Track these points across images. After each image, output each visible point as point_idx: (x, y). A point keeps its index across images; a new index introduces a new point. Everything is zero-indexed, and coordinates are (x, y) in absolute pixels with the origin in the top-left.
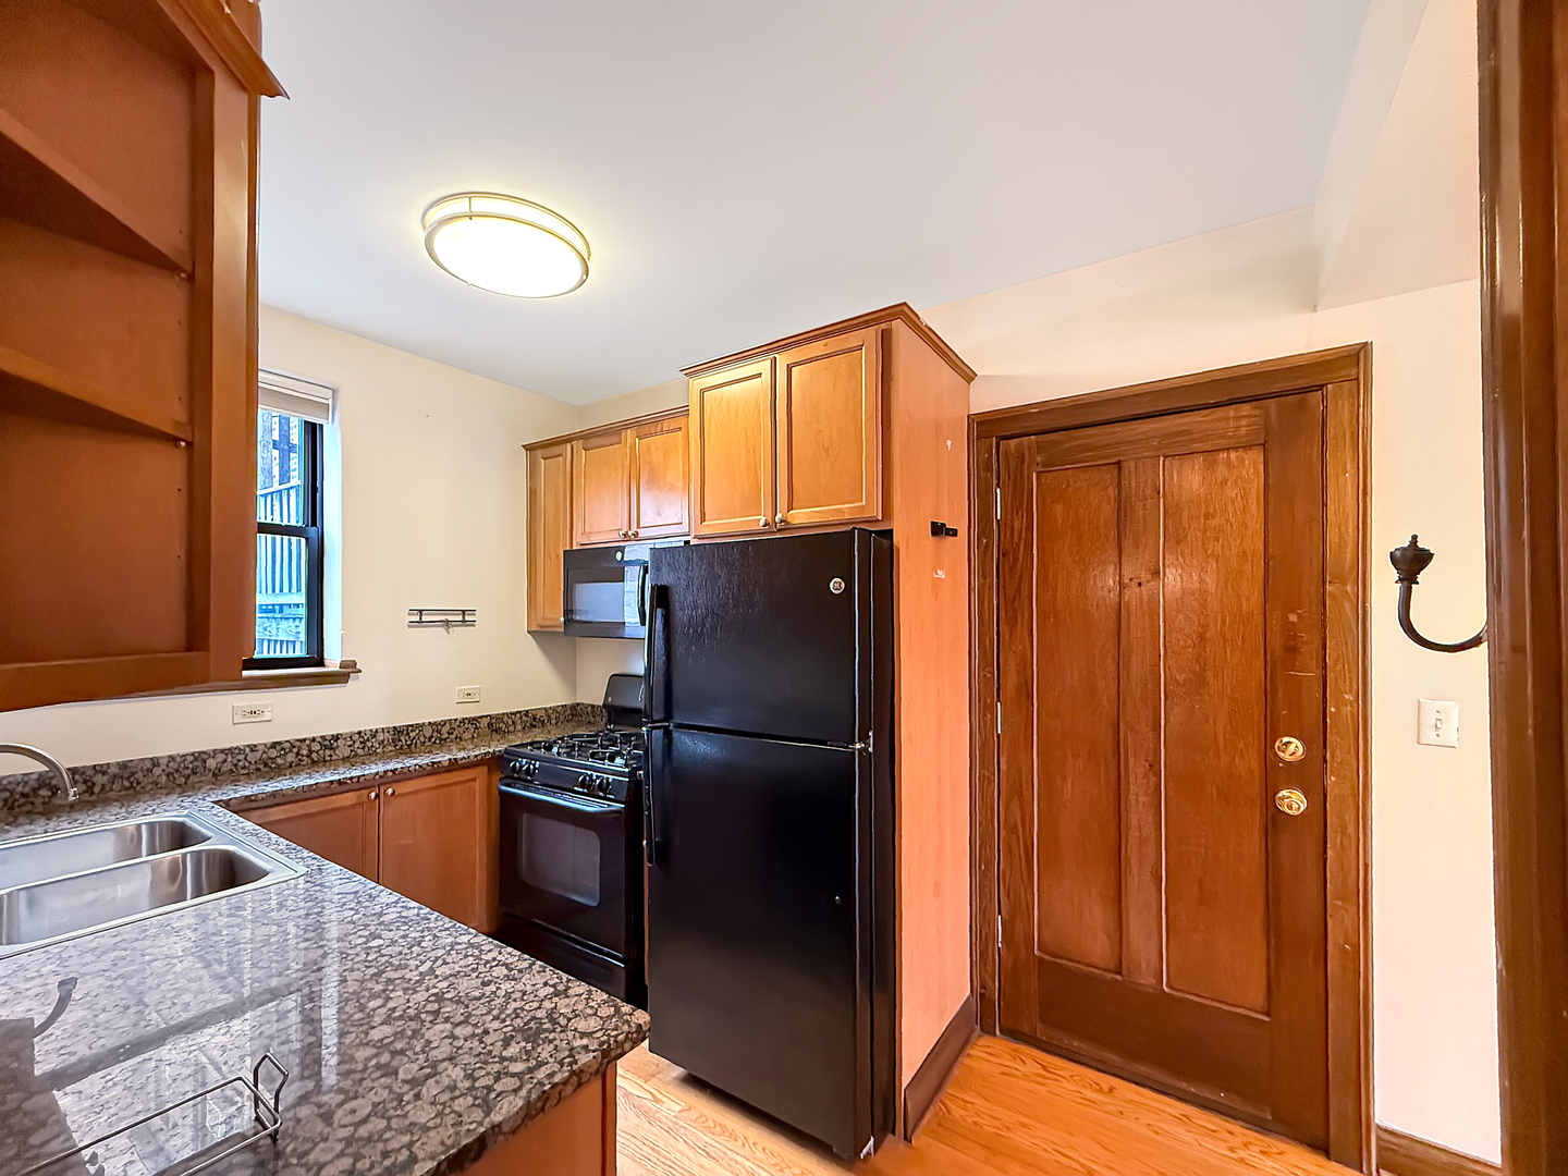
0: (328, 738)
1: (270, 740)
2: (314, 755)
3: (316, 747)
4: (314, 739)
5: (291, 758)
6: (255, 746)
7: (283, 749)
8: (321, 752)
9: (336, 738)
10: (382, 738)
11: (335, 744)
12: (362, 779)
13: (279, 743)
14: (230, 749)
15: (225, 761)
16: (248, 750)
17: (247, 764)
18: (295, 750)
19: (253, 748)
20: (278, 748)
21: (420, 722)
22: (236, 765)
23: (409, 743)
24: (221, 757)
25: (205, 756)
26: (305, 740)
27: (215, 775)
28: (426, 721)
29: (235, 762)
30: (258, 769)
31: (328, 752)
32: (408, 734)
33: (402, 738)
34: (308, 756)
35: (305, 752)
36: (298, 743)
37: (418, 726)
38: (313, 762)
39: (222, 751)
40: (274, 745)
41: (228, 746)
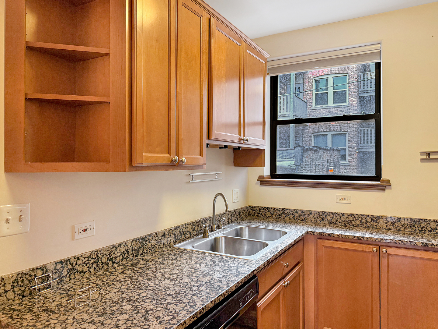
0: (375, 217)
1: (350, 212)
2: (368, 224)
3: (369, 220)
4: (368, 216)
5: (358, 222)
6: (344, 214)
7: (355, 217)
8: (371, 223)
9: (379, 217)
10: (403, 223)
11: (378, 221)
12: (369, 239)
13: (354, 215)
14: (335, 213)
15: (333, 218)
16: (341, 215)
17: (341, 221)
18: (360, 219)
19: (343, 215)
20: (353, 216)
21: (428, 218)
22: (337, 220)
23: (420, 229)
24: (331, 216)
25: (326, 214)
26: (364, 215)
27: (330, 223)
28: (432, 218)
29: (336, 219)
30: (345, 224)
31: (375, 224)
32: (419, 224)
33: (416, 225)
34: (366, 224)
35: (364, 221)
36: (361, 216)
37: (426, 221)
38: (368, 227)
39: (332, 213)
40: (351, 215)
41: (334, 212)
